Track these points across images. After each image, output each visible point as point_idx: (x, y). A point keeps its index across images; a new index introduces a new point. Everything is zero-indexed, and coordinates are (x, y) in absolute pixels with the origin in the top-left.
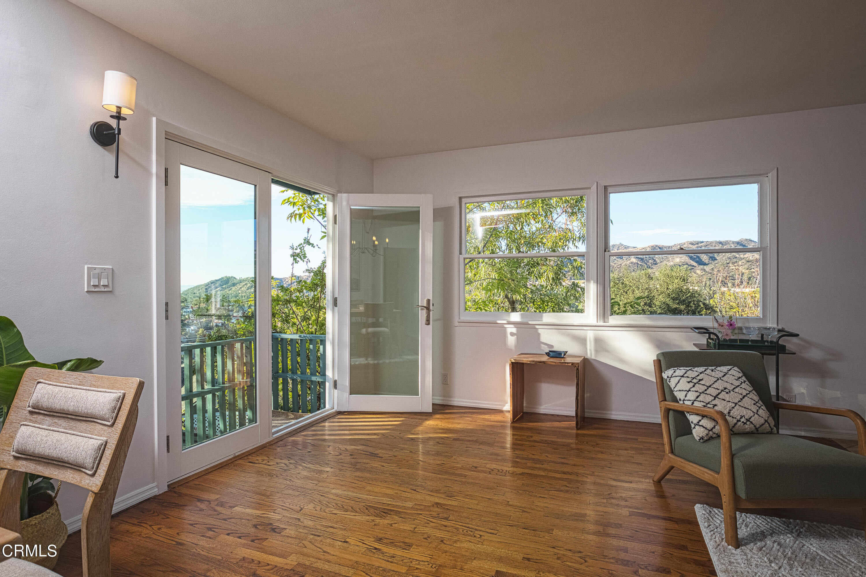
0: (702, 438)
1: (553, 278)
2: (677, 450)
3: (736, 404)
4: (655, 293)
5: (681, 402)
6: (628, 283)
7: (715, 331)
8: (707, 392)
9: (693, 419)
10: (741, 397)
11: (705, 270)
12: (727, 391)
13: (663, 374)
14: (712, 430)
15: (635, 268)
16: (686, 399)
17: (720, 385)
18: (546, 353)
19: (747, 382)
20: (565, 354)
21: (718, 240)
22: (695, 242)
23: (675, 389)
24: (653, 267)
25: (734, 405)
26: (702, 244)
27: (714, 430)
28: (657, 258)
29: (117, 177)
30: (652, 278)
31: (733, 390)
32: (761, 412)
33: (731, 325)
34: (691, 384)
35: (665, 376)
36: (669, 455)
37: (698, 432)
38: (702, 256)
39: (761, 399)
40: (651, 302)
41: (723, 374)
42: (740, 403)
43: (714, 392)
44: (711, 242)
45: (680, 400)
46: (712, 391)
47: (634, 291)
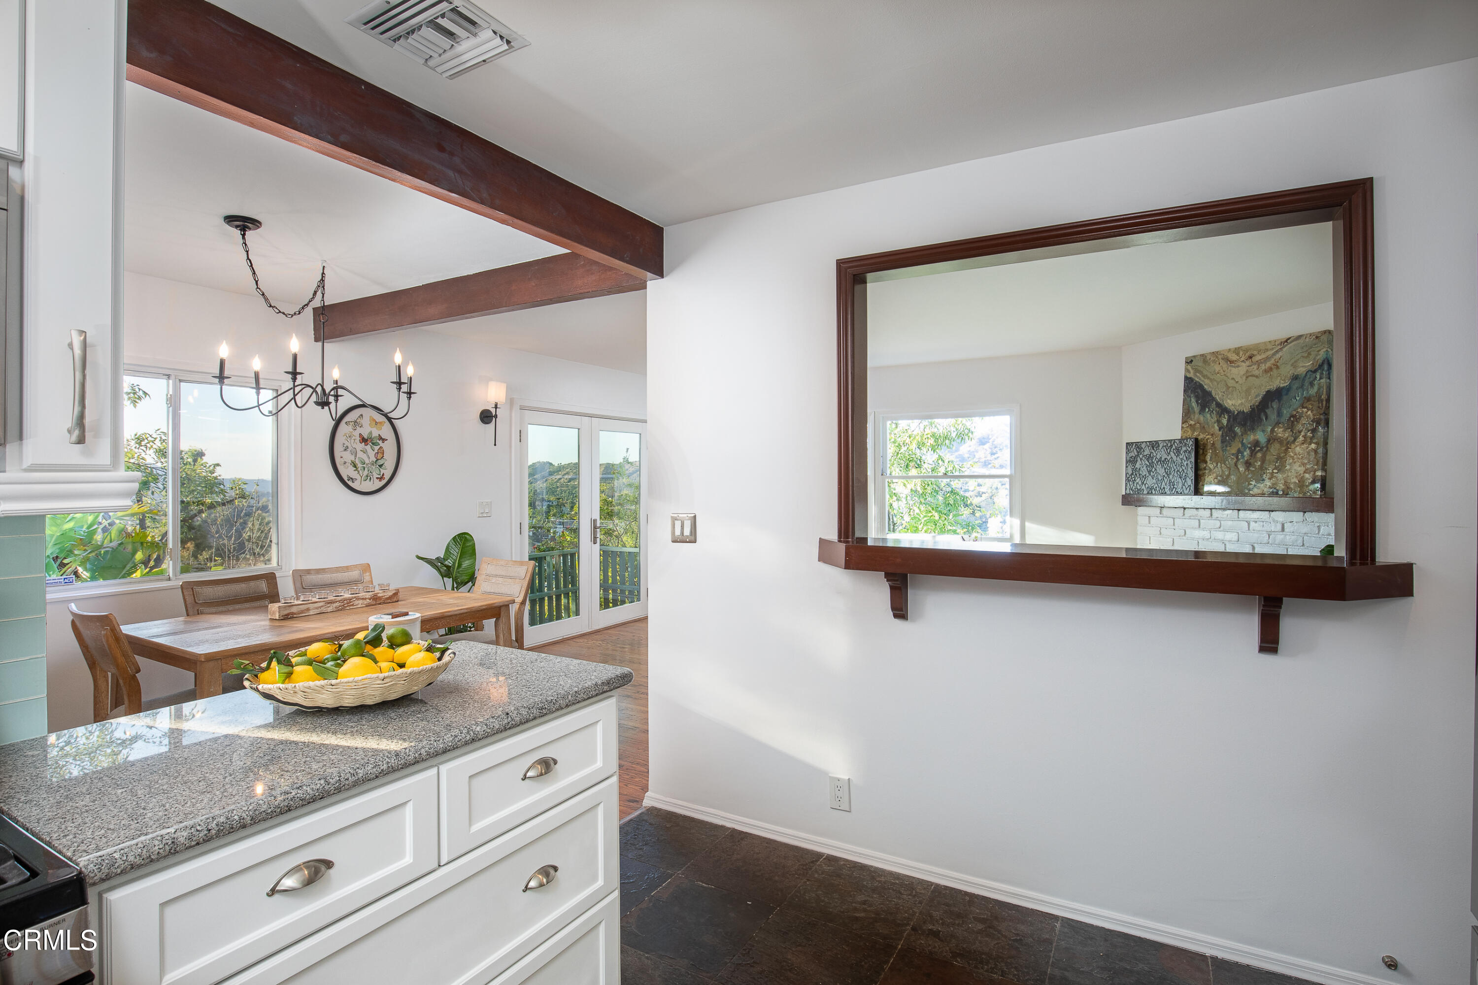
29: (495, 445)
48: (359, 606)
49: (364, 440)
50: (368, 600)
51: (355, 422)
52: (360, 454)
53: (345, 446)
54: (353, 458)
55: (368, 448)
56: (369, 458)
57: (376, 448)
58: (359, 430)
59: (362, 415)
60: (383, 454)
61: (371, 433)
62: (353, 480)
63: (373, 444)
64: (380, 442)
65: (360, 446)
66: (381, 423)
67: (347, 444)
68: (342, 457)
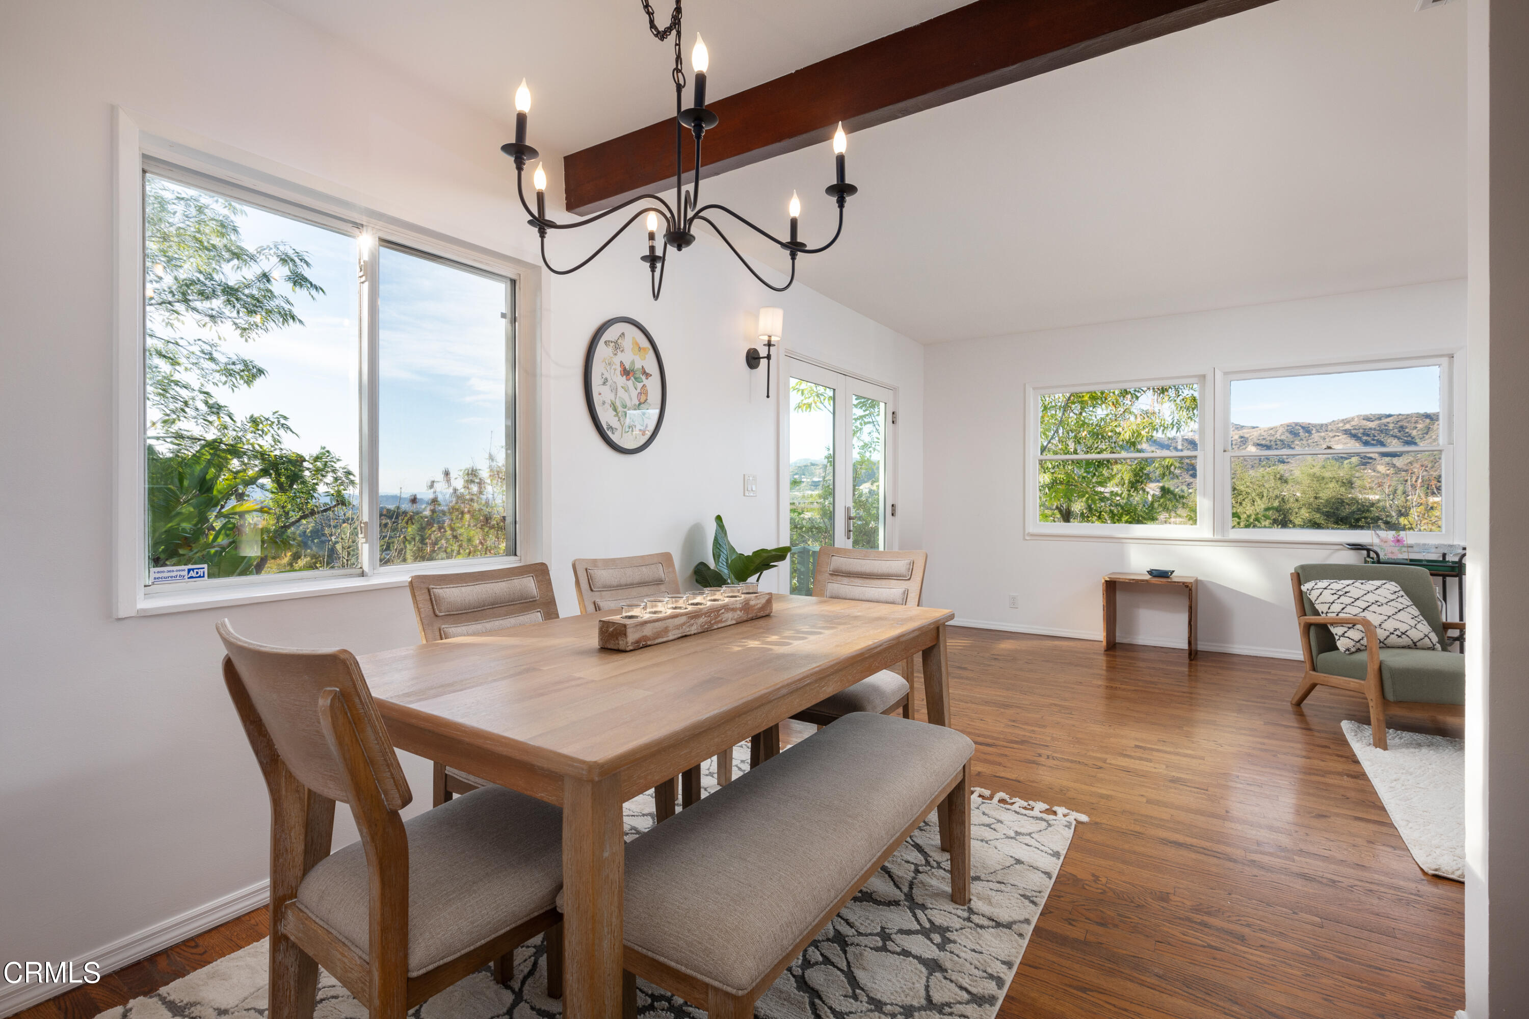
0: (1348, 650)
1: (1130, 482)
2: (1319, 665)
3: (1389, 617)
4: (1291, 504)
5: (1324, 615)
6: (1242, 488)
7: (1375, 548)
8: (1355, 604)
9: (1336, 631)
10: (1397, 610)
11: (1394, 466)
12: (1379, 603)
13: (1302, 587)
14: (1359, 641)
15: (1255, 462)
16: (1329, 611)
17: (1371, 598)
18: (1148, 572)
19: (1406, 597)
20: (1172, 573)
21: (1422, 411)
22: (1374, 416)
23: (1317, 602)
24: (1289, 460)
25: (1386, 618)
26: (1388, 420)
27: (1361, 641)
28: (1297, 445)
29: (768, 396)
30: (1286, 482)
31: (1386, 604)
32: (1419, 626)
33: (1398, 541)
34: (1336, 597)
35: (1304, 588)
36: (1311, 672)
37: (1342, 644)
38: (1389, 441)
39: (1422, 614)
40: (1285, 518)
41: (1375, 587)
42: (1394, 617)
43: (1364, 605)
44: (1408, 415)
45: (1322, 613)
46: (1361, 604)
47: (1254, 501)
48: (729, 623)
49: (626, 372)
50: (738, 612)
51: (616, 342)
52: (621, 392)
53: (604, 377)
54: (612, 396)
55: (630, 383)
56: (631, 399)
57: (640, 385)
58: (621, 357)
59: (623, 334)
60: (646, 394)
61: (633, 363)
62: (610, 427)
63: (636, 379)
64: (644, 378)
65: (621, 380)
66: (644, 349)
67: (606, 375)
68: (600, 394)
